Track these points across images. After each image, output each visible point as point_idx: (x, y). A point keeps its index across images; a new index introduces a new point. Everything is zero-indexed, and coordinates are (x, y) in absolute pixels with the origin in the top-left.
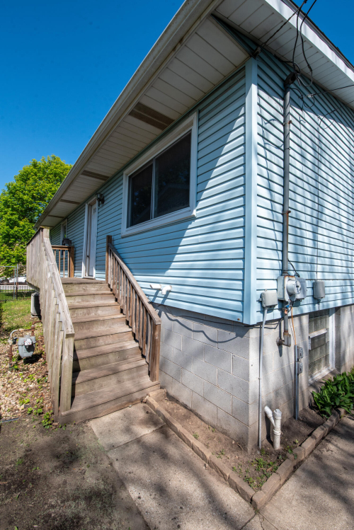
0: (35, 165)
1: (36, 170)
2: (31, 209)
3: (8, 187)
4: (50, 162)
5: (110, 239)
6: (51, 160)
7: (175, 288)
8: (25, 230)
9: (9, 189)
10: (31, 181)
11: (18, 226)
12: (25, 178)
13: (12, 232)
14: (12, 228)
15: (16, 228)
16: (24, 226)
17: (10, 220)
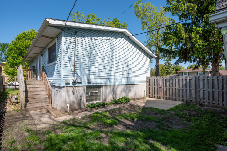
0: (24, 33)
1: (24, 35)
2: (22, 52)
3: (12, 42)
4: (31, 32)
5: (43, 67)
6: (32, 31)
7: (54, 81)
8: (20, 61)
9: (13, 43)
10: (22, 40)
11: (17, 59)
12: (19, 38)
13: (14, 62)
14: (14, 60)
15: (16, 60)
16: (19, 60)
17: (14, 57)
